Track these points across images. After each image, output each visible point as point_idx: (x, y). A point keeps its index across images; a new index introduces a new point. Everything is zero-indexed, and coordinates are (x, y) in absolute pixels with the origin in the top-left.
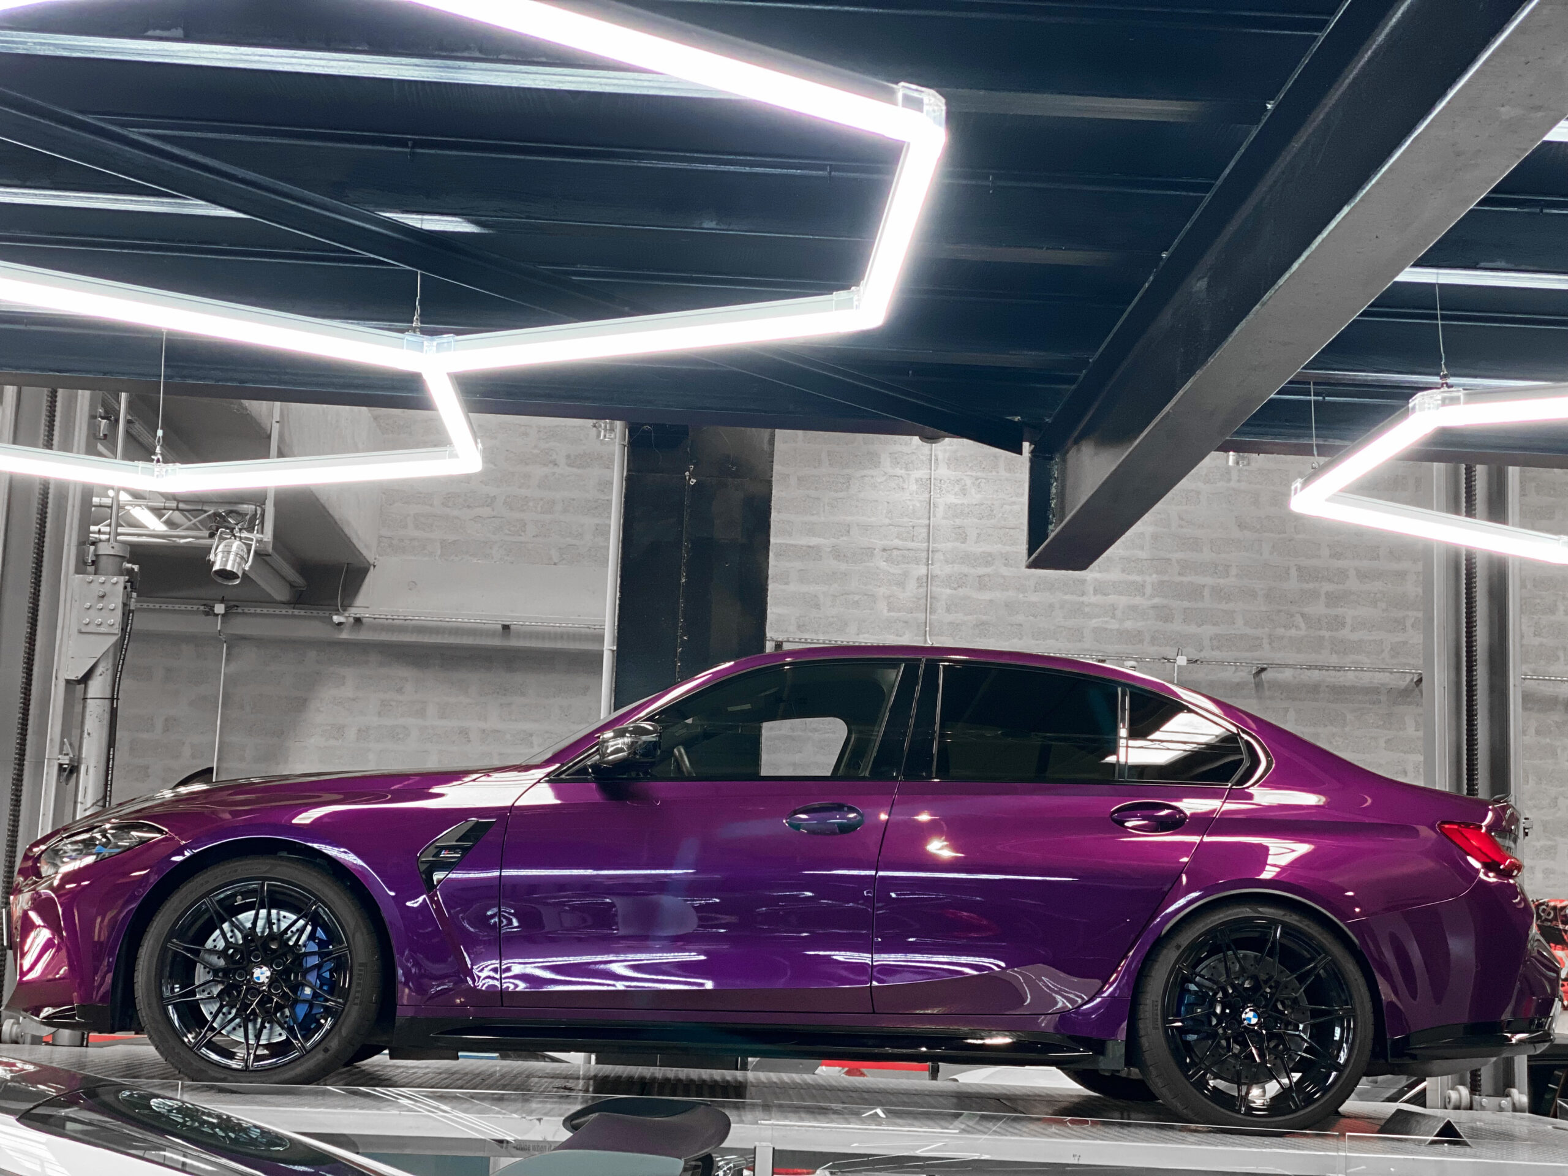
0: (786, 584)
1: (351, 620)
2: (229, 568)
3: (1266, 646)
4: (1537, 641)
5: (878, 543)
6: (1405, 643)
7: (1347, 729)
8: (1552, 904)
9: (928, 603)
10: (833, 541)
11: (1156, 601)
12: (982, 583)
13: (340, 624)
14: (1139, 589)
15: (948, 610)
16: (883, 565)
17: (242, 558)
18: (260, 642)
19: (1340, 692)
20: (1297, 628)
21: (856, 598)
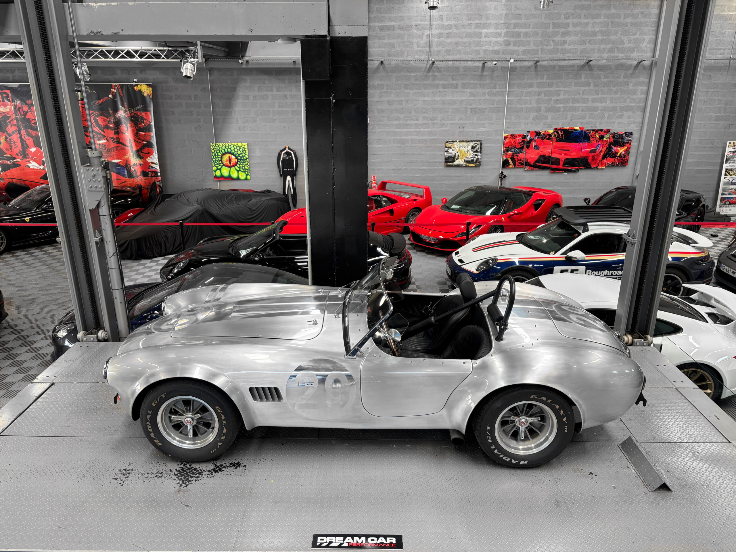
0: (384, 40)
1: (245, 62)
2: (188, 75)
3: (540, 53)
4: (628, 46)
5: (414, 23)
6: (585, 49)
7: (563, 80)
8: (619, 133)
9: (430, 44)
10: (399, 23)
11: (505, 39)
12: (448, 36)
13: (242, 63)
14: (499, 35)
15: (436, 46)
16: (415, 31)
17: (193, 71)
18: (219, 69)
19: (562, 68)
20: (551, 45)
21: (407, 43)
